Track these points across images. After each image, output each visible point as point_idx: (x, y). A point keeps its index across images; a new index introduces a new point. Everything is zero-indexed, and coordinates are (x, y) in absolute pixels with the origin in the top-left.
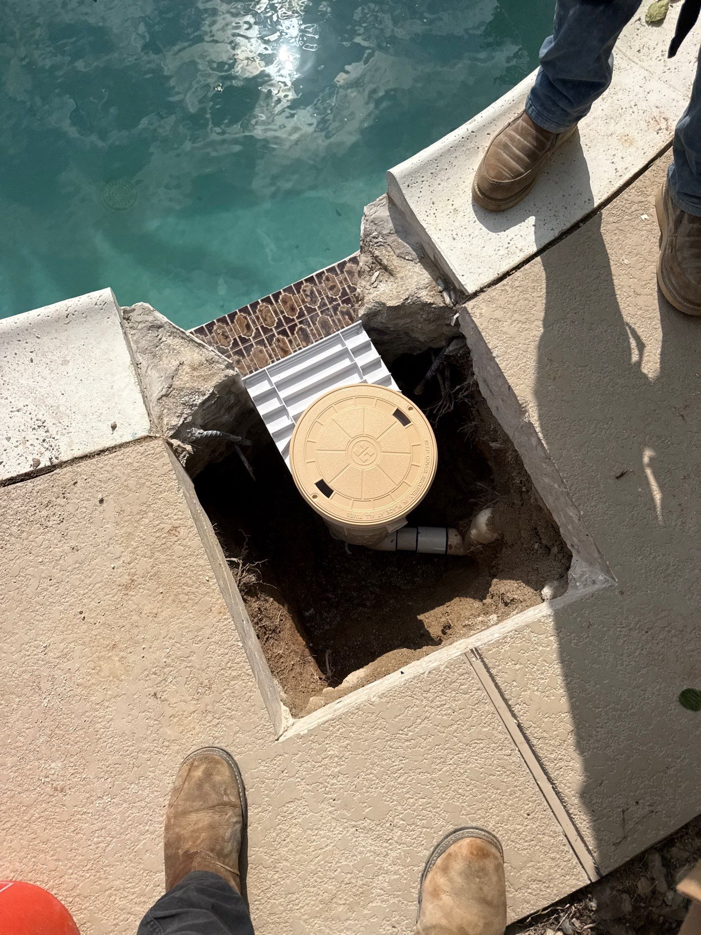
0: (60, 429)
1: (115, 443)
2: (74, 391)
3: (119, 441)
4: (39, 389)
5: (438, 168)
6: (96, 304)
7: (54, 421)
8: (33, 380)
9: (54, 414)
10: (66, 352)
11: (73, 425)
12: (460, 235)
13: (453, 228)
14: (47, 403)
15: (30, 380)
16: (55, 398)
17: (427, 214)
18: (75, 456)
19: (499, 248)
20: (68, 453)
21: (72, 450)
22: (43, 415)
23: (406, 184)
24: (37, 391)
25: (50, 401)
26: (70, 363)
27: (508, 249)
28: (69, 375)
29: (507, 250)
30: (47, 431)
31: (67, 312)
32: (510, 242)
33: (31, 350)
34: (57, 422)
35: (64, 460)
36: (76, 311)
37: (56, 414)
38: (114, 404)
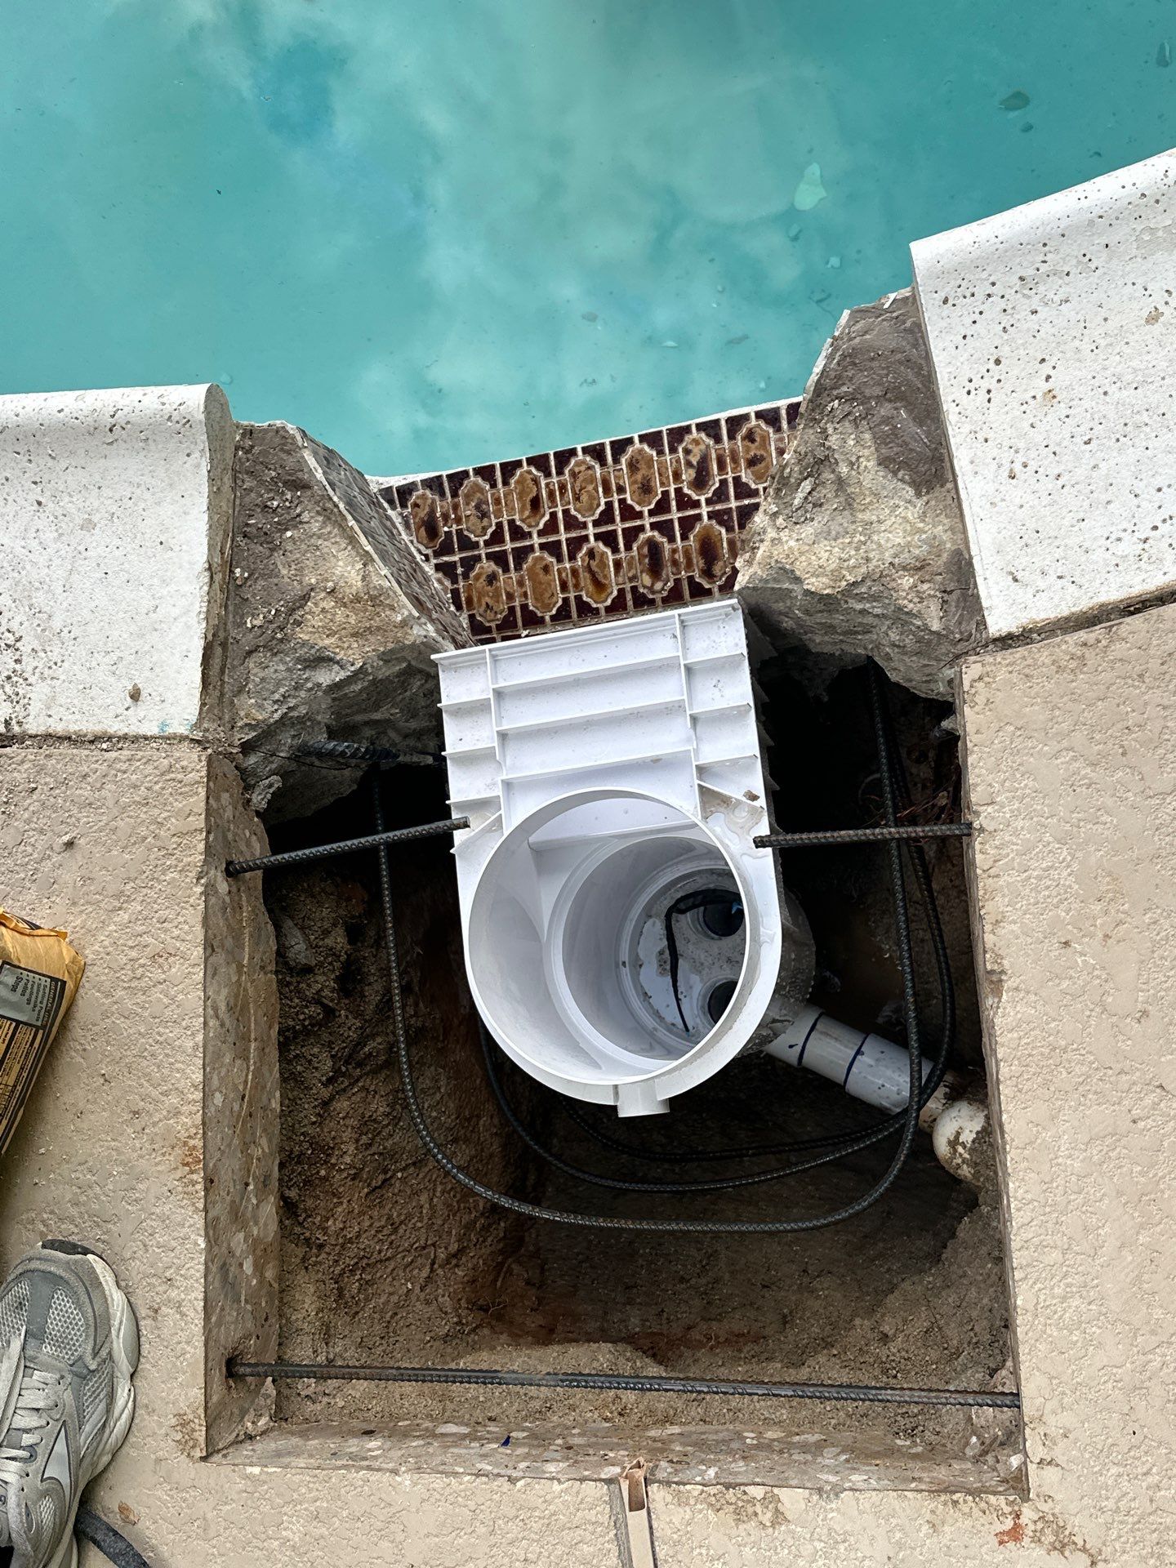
0: (41, 665)
1: (126, 730)
2: (88, 592)
3: (134, 729)
4: (28, 567)
5: (1044, 268)
6: (170, 418)
7: (36, 645)
8: (23, 543)
9: (39, 629)
10: (96, 504)
11: (65, 664)
12: (1033, 466)
13: (1021, 445)
14: (34, 600)
15: (18, 541)
16: (50, 596)
17: (971, 386)
18: (50, 730)
19: (1122, 535)
20: (41, 719)
21: (50, 716)
22: (21, 624)
23: (942, 295)
24: (24, 568)
25: (40, 599)
26: (97, 529)
27: (1146, 546)
28: (88, 554)
29: (1141, 546)
30: (17, 661)
31: (113, 421)
32: (1159, 524)
33: (34, 479)
34: (39, 648)
35: (30, 732)
36: (128, 422)
37: (44, 630)
38: (147, 648)
